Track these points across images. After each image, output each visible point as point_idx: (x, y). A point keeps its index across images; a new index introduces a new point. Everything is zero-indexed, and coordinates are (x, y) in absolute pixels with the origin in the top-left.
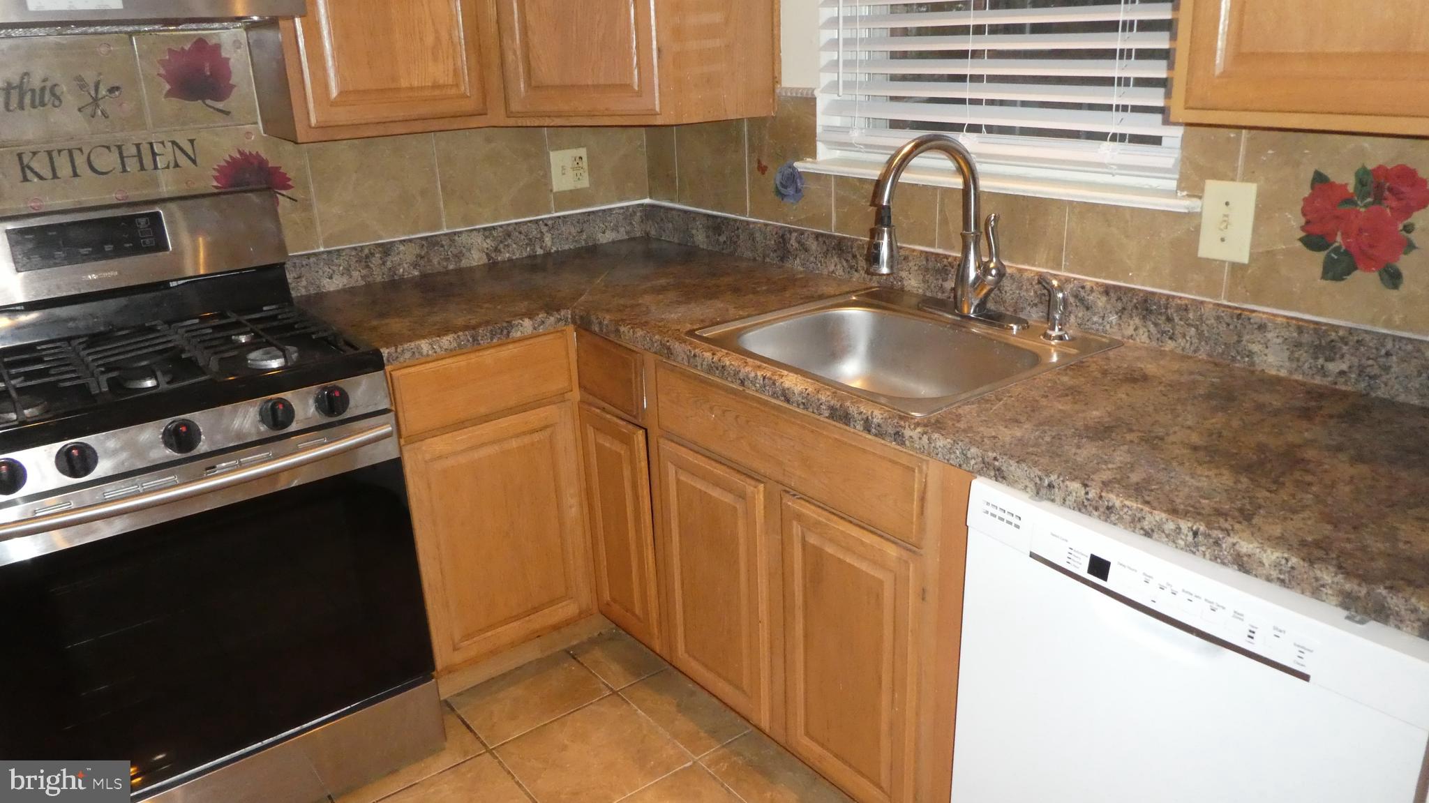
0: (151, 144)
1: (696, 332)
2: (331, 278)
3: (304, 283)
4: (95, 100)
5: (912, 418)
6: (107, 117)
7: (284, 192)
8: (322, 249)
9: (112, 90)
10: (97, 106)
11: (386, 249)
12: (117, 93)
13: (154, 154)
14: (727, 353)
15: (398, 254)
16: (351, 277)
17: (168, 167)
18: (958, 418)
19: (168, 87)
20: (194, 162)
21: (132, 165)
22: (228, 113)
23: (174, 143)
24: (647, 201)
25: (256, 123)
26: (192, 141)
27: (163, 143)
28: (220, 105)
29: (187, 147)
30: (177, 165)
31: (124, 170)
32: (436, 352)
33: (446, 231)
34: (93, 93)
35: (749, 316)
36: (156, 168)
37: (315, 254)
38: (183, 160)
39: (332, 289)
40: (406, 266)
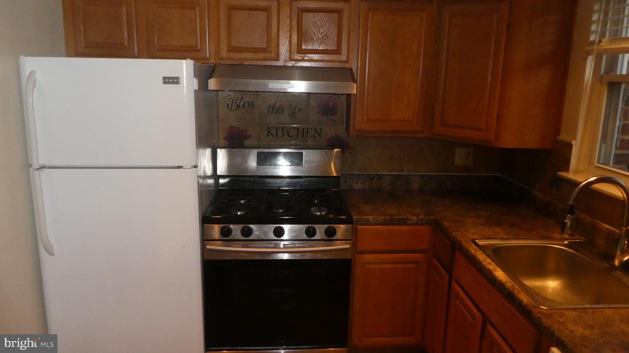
0: (308, 129)
1: (476, 241)
2: (357, 184)
3: (347, 184)
4: (294, 113)
5: (539, 309)
6: (296, 118)
7: (348, 150)
8: (357, 173)
9: (299, 110)
10: (294, 114)
11: (380, 177)
12: (301, 111)
13: (308, 132)
14: (481, 254)
15: (384, 179)
16: (364, 185)
17: (311, 137)
18: (563, 315)
19: (317, 110)
20: (320, 136)
21: (300, 135)
22: (334, 121)
23: (315, 129)
24: (498, 175)
25: (343, 125)
26: (321, 129)
27: (311, 129)
28: (332, 118)
29: (319, 131)
30: (314, 137)
31: (298, 136)
32: (375, 222)
33: (405, 173)
34: (294, 110)
35: (507, 239)
36: (307, 137)
37: (353, 174)
38: (316, 135)
39: (357, 188)
40: (386, 184)
